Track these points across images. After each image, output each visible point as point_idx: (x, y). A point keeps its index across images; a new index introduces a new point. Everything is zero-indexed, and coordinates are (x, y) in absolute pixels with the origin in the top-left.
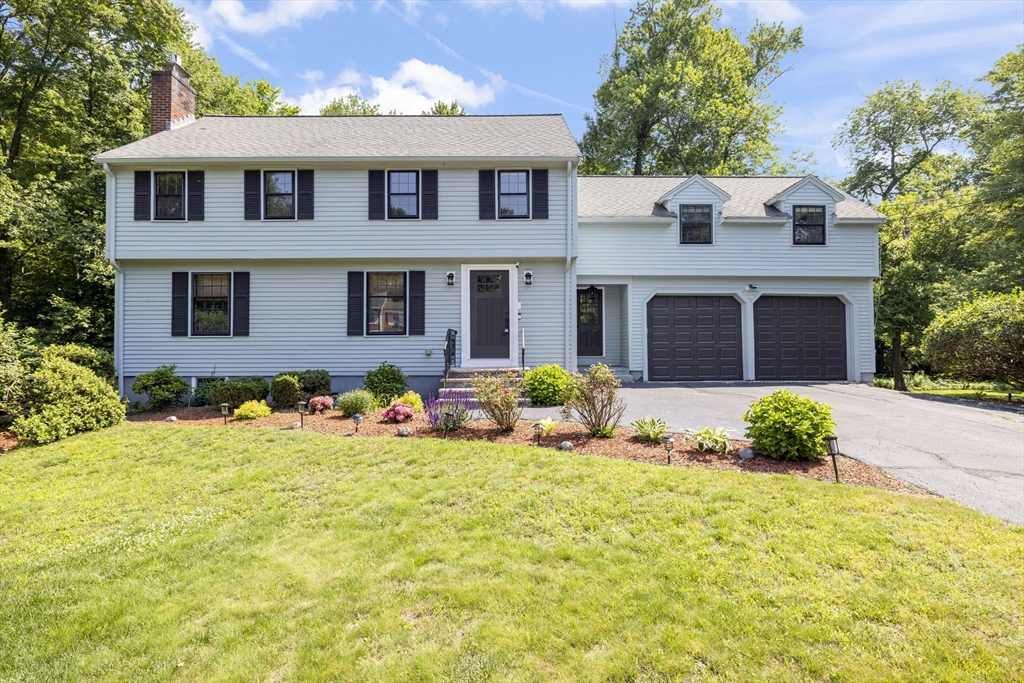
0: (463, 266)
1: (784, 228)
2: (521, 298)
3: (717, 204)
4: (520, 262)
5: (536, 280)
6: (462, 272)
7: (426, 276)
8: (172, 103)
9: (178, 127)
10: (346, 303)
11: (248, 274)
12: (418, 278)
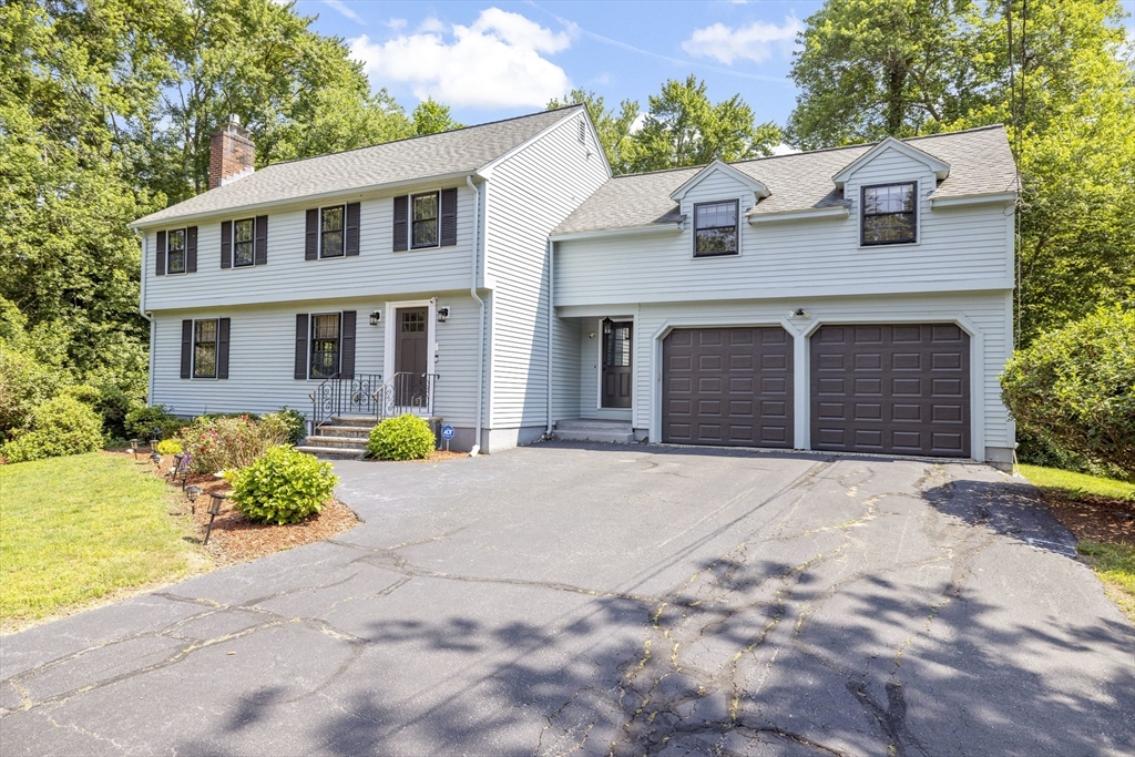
0: (387, 304)
1: (848, 223)
2: (439, 337)
3: (745, 198)
4: (439, 295)
5: (454, 317)
6: (387, 310)
7: (358, 316)
8: (224, 161)
9: (229, 182)
10: (294, 347)
11: (229, 319)
12: (350, 316)
